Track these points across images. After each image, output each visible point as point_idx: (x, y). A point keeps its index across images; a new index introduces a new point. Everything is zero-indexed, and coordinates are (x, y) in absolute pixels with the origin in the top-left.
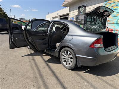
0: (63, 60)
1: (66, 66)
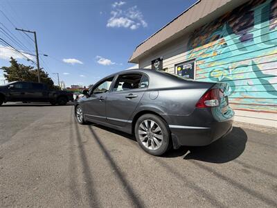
0: (142, 139)
1: (149, 150)
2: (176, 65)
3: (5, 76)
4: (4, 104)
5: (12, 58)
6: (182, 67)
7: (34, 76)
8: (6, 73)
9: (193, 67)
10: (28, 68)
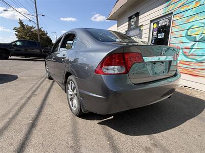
2: (152, 21)
3: (16, 35)
4: (10, 58)
5: (20, 20)
6: (158, 23)
7: (36, 35)
8: (17, 33)
9: (170, 22)
10: (31, 28)
